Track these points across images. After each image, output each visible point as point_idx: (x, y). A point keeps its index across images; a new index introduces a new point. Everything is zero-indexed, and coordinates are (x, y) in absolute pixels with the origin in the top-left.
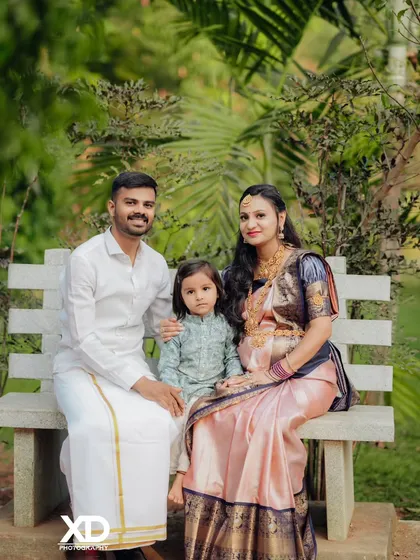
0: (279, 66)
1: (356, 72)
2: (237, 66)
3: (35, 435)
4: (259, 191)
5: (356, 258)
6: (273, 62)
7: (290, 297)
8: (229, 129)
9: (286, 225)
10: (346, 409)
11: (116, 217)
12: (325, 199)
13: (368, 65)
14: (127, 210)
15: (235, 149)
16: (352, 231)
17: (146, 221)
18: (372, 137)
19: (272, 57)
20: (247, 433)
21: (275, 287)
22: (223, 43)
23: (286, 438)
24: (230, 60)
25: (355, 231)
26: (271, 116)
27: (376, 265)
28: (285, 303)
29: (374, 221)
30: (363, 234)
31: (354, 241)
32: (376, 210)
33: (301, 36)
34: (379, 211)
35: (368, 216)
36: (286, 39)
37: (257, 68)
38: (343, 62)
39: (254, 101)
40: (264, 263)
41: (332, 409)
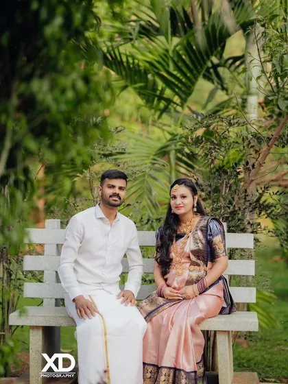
0: (179, 108)
1: (226, 112)
2: (153, 108)
3: (43, 330)
4: (183, 182)
5: (232, 223)
6: (175, 106)
7: (200, 245)
8: (149, 147)
9: (197, 203)
10: (229, 314)
11: (102, 195)
12: (213, 188)
13: (234, 108)
14: (109, 192)
15: (154, 160)
16: (229, 208)
17: (120, 199)
18: (241, 151)
19: (175, 103)
20: (170, 326)
21: (191, 239)
22: (144, 94)
23: (192, 330)
24: (149, 105)
25: (231, 208)
26: (176, 139)
27: (244, 228)
28: (197, 248)
29: (243, 201)
30: (237, 209)
31: (231, 213)
32: (243, 194)
33: (193, 90)
34: (245, 196)
35: (239, 198)
36: (183, 92)
37: (165, 110)
38: (219, 105)
39: (163, 130)
40: (183, 225)
41: (221, 313)
